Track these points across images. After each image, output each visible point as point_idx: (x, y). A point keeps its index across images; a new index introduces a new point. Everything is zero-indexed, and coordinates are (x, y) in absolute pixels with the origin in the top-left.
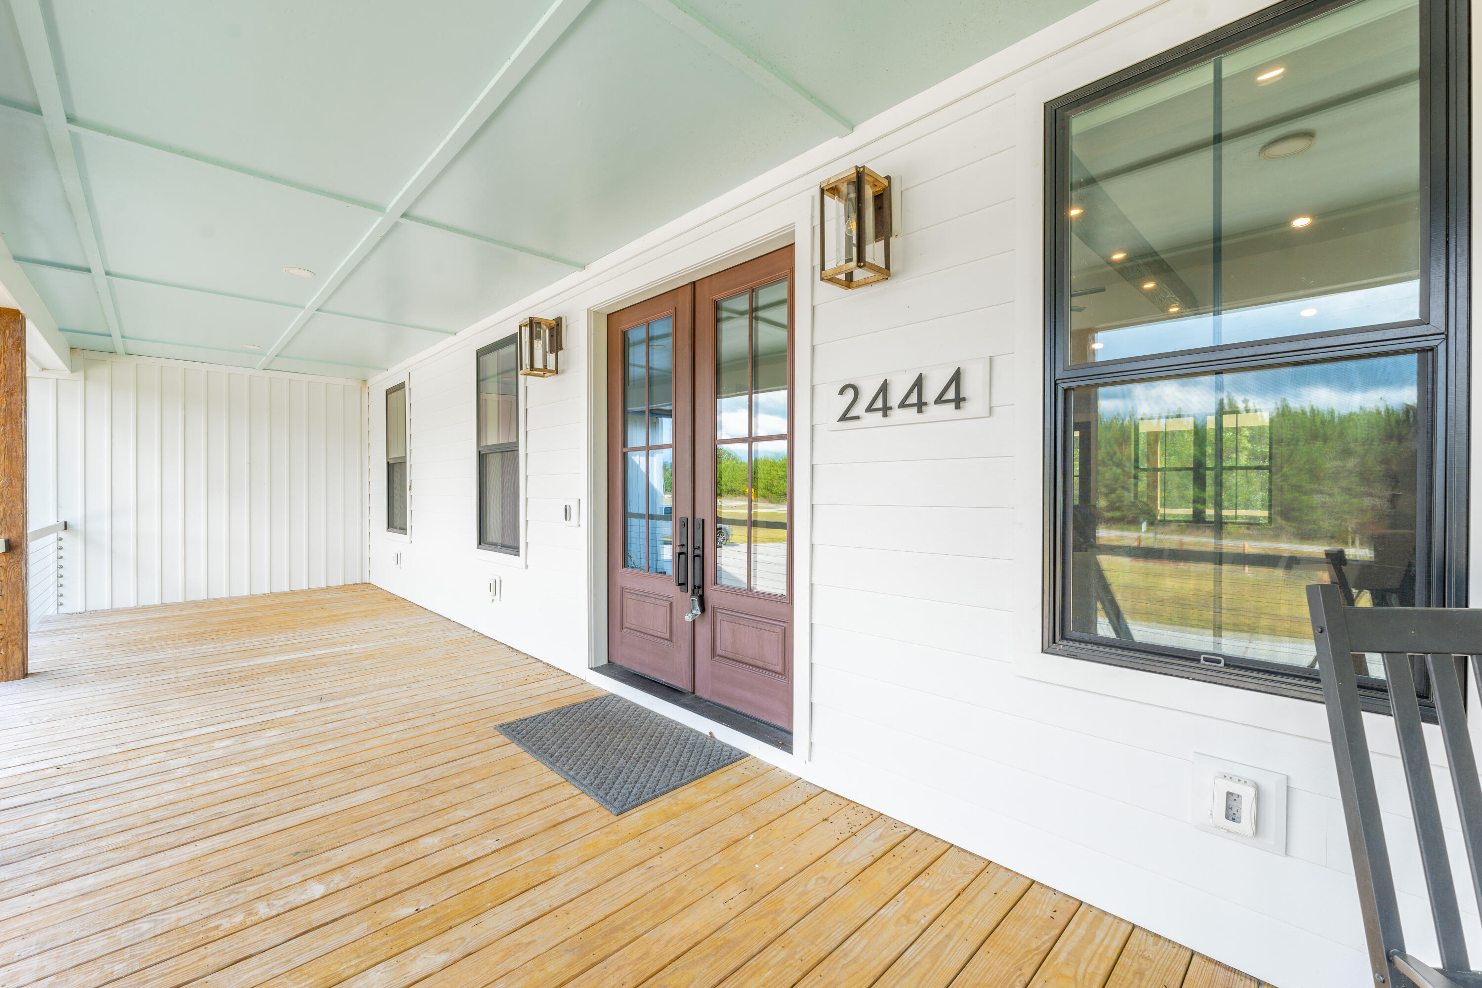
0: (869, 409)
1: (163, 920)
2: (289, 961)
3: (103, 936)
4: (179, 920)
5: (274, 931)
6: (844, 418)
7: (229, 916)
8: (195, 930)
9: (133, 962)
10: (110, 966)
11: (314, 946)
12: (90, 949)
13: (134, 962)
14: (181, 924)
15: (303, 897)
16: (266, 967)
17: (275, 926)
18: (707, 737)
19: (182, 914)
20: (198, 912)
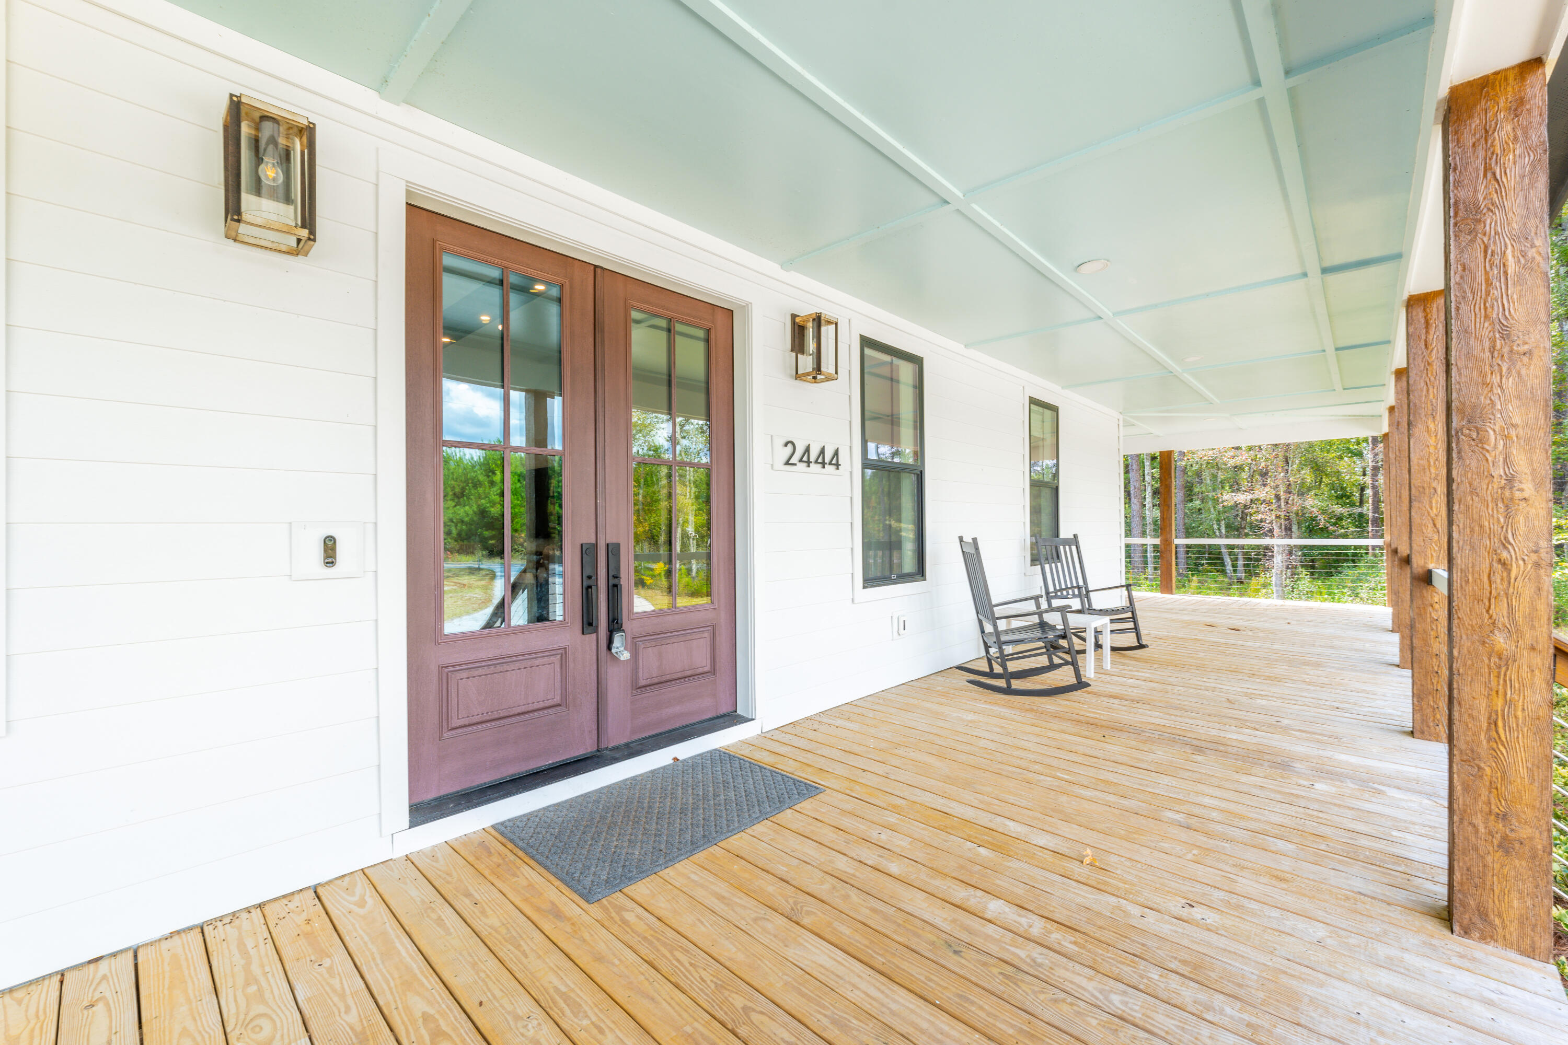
0: (801, 461)
1: (1101, 993)
2: (1063, 884)
3: (1153, 1025)
4: (1090, 979)
5: (1050, 905)
6: (787, 463)
7: (1059, 943)
8: (1088, 956)
9: (1144, 971)
10: (1160, 984)
11: (1044, 879)
12: (1168, 1020)
13: (1142, 970)
14: (1092, 972)
15: (1007, 910)
16: (1076, 891)
17: (1046, 908)
18: (673, 765)
19: (1084, 982)
20: (1073, 972)
